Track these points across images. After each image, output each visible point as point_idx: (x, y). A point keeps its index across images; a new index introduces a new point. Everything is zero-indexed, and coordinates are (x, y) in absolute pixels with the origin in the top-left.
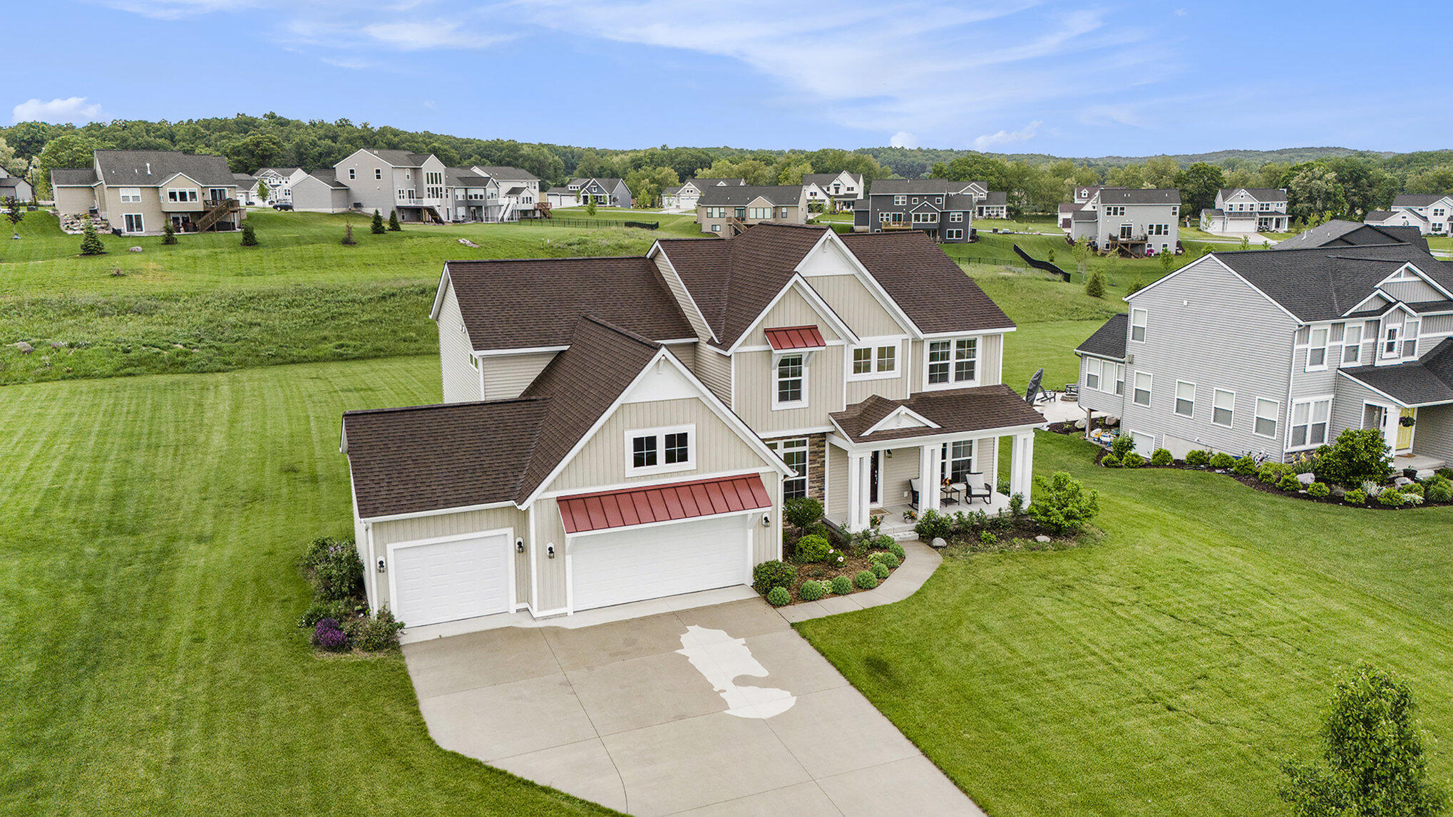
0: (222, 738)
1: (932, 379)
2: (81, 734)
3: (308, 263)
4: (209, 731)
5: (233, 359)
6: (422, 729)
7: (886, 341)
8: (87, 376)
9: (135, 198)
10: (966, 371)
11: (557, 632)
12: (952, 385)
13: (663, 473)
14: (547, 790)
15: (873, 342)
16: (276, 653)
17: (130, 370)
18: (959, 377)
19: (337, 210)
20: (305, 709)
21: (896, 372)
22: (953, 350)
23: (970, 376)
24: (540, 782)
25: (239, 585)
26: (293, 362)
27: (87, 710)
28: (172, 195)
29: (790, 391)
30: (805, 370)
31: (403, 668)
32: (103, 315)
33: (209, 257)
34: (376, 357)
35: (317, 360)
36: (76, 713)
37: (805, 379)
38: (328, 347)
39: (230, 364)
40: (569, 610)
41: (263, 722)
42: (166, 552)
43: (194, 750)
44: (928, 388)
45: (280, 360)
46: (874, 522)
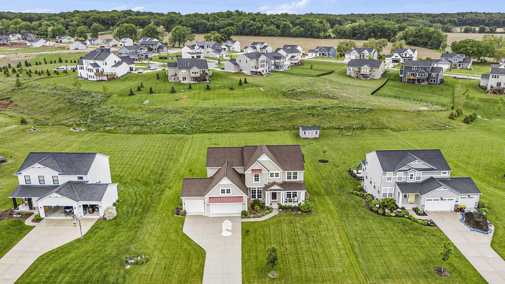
0: (159, 226)
1: (288, 179)
2: (145, 222)
3: (221, 96)
4: (158, 224)
5: (194, 131)
6: (182, 229)
7: (277, 172)
8: (165, 133)
9: (185, 73)
10: (295, 177)
11: (207, 217)
12: (292, 180)
13: (226, 195)
14: (192, 240)
15: (275, 172)
16: (170, 214)
17: (174, 132)
18: (294, 179)
19: (235, 71)
20: (170, 223)
21: (279, 177)
22: (292, 174)
23: (296, 179)
24: (192, 239)
25: (170, 200)
26: (206, 133)
27: (146, 218)
28: (193, 73)
29: (257, 180)
30: (260, 176)
31: (184, 219)
32: (172, 113)
33: (198, 93)
34: (225, 132)
35: (212, 132)
36: (144, 219)
37: (260, 178)
38: (215, 128)
39: (193, 132)
40: (211, 214)
41: (165, 224)
42: (164, 190)
43: (156, 226)
44: (287, 180)
45: (204, 132)
46: (271, 204)
